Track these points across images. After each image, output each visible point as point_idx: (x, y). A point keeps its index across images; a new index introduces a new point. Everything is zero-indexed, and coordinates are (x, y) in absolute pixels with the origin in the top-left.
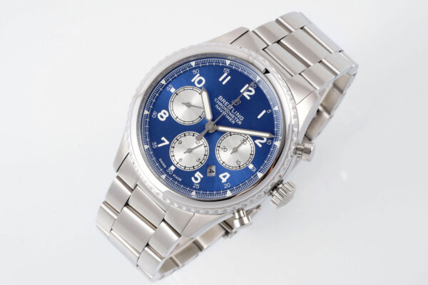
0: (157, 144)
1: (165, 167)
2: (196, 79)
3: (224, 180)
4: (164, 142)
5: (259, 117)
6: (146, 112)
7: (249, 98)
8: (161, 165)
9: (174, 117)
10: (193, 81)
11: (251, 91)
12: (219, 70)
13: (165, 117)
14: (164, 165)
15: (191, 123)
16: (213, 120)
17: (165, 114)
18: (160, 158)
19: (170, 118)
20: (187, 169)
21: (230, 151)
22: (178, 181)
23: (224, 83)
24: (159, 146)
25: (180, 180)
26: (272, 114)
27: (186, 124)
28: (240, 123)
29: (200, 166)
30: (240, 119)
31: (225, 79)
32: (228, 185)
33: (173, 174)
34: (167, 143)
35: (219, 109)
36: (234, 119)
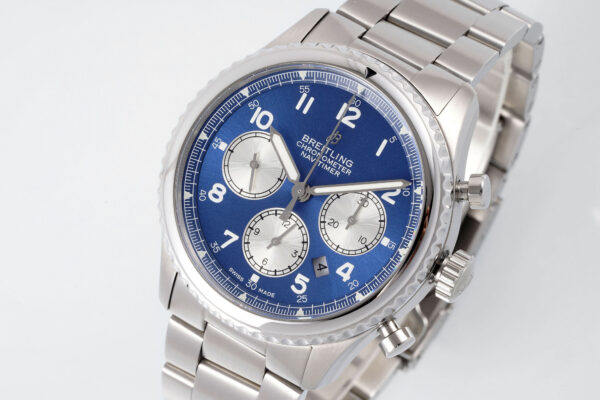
0: (220, 244)
1: (242, 279)
2: (257, 117)
3: (346, 277)
4: (229, 237)
5: (378, 154)
6: (188, 195)
7: (353, 126)
8: (234, 279)
9: (236, 191)
10: (252, 121)
11: (354, 114)
12: (292, 91)
13: (221, 195)
14: (239, 277)
15: (267, 195)
16: (302, 179)
17: (219, 189)
18: (229, 268)
19: (229, 195)
20: (279, 275)
21: (344, 224)
22: (270, 298)
24: (224, 246)
25: (272, 295)
26: (398, 142)
27: (259, 197)
28: (349, 172)
29: (300, 262)
30: (346, 165)
31: (305, 104)
32: (356, 283)
33: (257, 289)
34: (235, 238)
35: (309, 157)
36: (337, 169)
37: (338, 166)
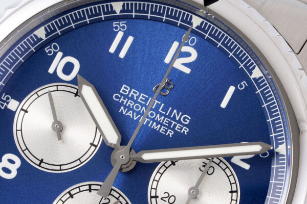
2: (58, 64)
5: (224, 104)
7: (187, 71)
9: (34, 162)
10: (51, 71)
11: (188, 55)
12: (103, 29)
13: (14, 168)
15: (76, 165)
16: (123, 142)
17: (11, 161)
19: (25, 168)
23: (122, 55)
26: (251, 88)
27: (67, 169)
28: (185, 130)
30: (181, 122)
31: (121, 45)
35: (130, 114)
36: (169, 127)
37: (170, 123)
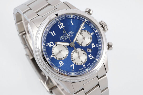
0: (73, 69)
1: (83, 69)
2: (50, 45)
3: (95, 46)
4: (72, 66)
5: (73, 24)
7: (64, 26)
9: (63, 59)
10: (50, 47)
11: (61, 25)
12: (49, 35)
13: (62, 63)
14: (82, 69)
15: (68, 53)
16: (70, 43)
17: (61, 62)
18: (79, 69)
19: (63, 61)
20: (86, 60)
21: (84, 41)
22: (90, 65)
23: (55, 34)
25: (90, 64)
26: (73, 19)
27: (67, 55)
28: (73, 33)
29: (86, 54)
30: (71, 32)
31: (53, 34)
32: (97, 45)
33: (87, 66)
34: (73, 65)
35: (65, 39)
36: (71, 35)
37: (71, 34)
